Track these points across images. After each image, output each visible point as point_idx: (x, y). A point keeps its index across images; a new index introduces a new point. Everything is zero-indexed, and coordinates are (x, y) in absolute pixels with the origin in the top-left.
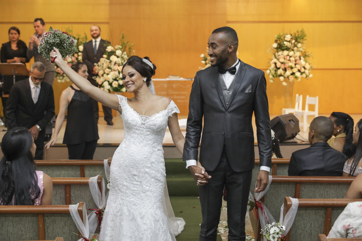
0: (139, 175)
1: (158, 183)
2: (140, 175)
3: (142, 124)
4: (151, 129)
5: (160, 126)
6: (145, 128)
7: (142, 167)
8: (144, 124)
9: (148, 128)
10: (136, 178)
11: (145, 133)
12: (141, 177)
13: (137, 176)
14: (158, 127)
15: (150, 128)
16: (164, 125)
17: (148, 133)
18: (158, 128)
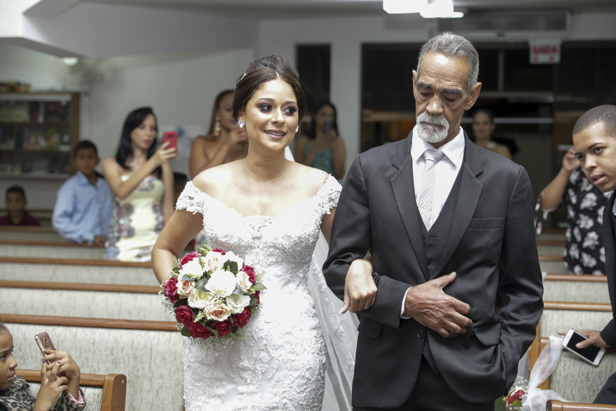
0: (255, 369)
1: (305, 387)
2: (258, 368)
3: (253, 238)
4: (279, 249)
5: (300, 238)
6: (263, 247)
7: (261, 348)
8: (259, 238)
9: (271, 247)
10: (247, 377)
11: (263, 260)
12: (260, 373)
13: (250, 370)
14: (295, 241)
15: (275, 247)
16: (309, 236)
17: (272, 259)
18: (296, 244)
